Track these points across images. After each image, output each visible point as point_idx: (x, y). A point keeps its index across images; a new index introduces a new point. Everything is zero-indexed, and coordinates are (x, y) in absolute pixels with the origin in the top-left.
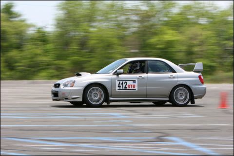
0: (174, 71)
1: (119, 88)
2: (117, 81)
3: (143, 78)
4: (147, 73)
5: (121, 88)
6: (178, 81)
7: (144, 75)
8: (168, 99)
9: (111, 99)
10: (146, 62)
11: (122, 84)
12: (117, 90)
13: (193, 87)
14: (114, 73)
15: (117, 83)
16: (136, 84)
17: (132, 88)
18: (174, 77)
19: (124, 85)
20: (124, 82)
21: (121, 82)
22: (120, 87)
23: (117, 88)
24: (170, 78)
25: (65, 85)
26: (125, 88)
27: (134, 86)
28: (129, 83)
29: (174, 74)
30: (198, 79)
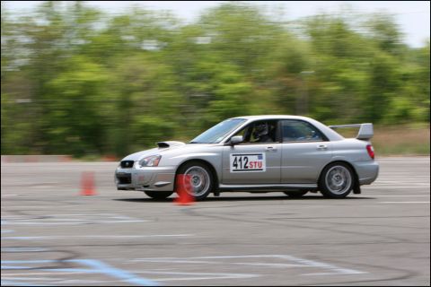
0: (325, 139)
1: (234, 168)
2: (231, 155)
3: (275, 150)
4: (281, 142)
5: (239, 168)
6: (333, 155)
7: (275, 146)
8: (315, 186)
9: (222, 186)
10: (279, 123)
11: (240, 160)
12: (231, 171)
13: (358, 165)
14: (227, 142)
15: (232, 159)
16: (263, 161)
17: (257, 168)
18: (326, 149)
19: (244, 162)
20: (243, 157)
21: (238, 158)
22: (236, 165)
23: (233, 168)
24: (319, 149)
25: (143, 164)
26: (246, 167)
27: (260, 164)
28: (251, 159)
29: (325, 144)
30: (366, 151)
